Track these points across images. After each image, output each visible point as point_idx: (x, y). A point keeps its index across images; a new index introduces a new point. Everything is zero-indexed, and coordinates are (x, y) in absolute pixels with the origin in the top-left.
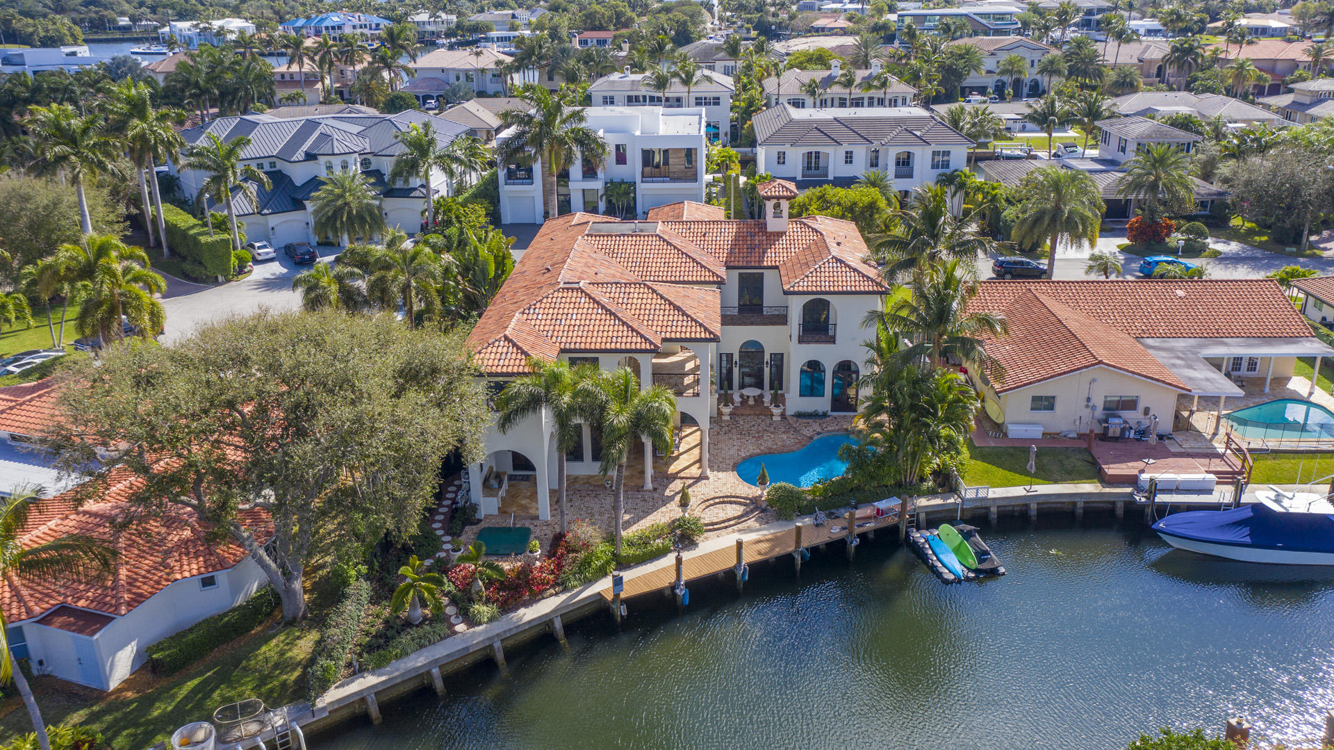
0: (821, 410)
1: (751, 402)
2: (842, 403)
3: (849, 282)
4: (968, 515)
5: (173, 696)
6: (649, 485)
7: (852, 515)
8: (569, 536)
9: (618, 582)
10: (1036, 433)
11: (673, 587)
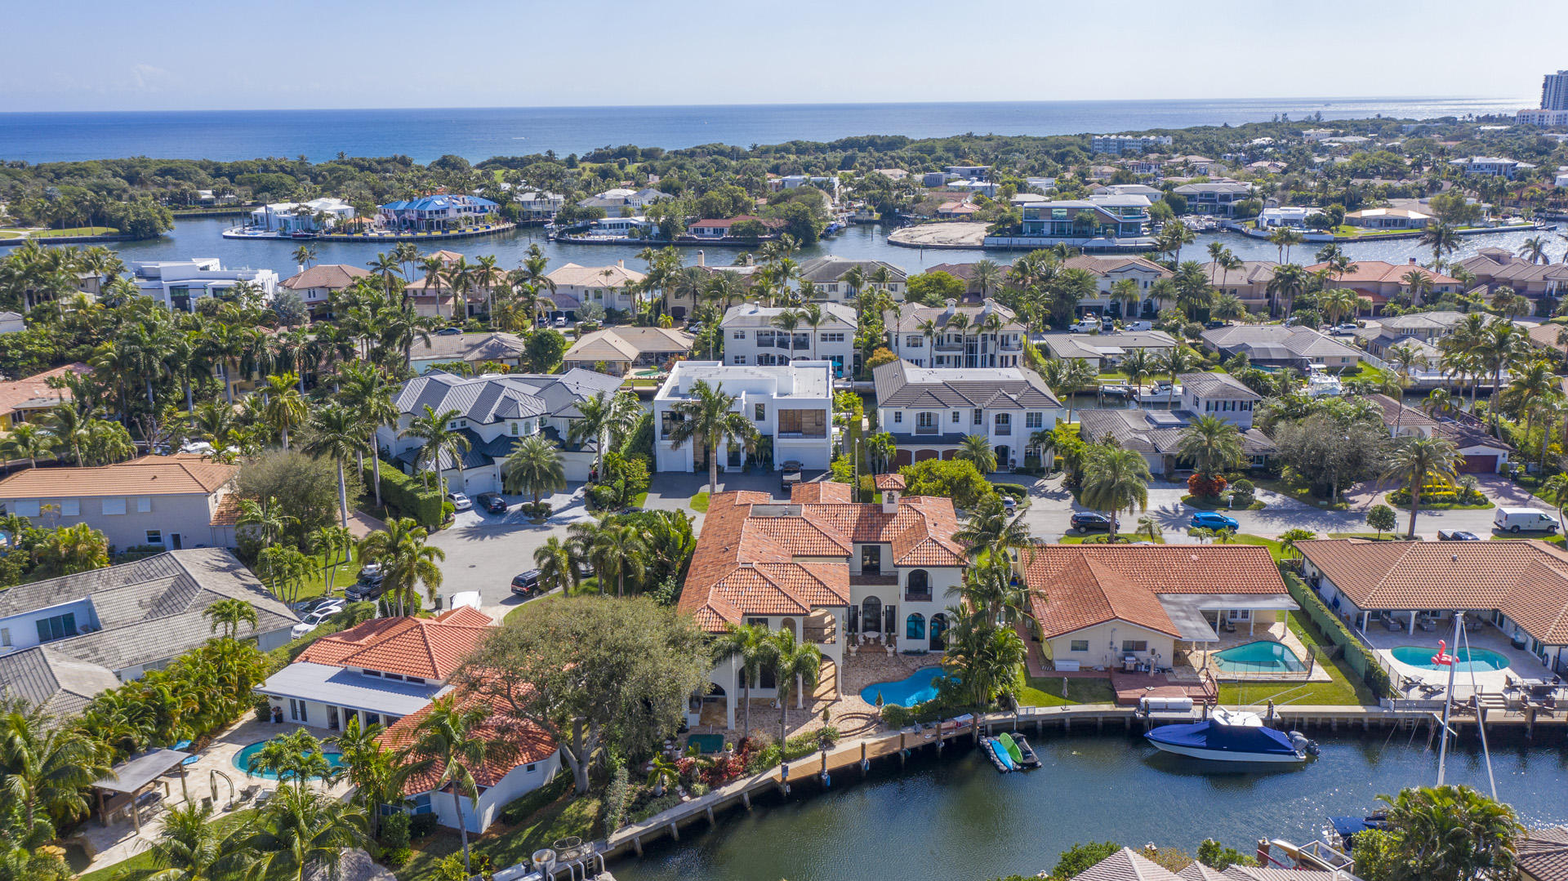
0: (922, 649)
1: (872, 642)
2: (937, 643)
3: (942, 558)
4: (1022, 727)
5: (521, 837)
6: (801, 706)
7: (939, 726)
8: (751, 740)
9: (785, 770)
10: (1075, 666)
11: (820, 775)
